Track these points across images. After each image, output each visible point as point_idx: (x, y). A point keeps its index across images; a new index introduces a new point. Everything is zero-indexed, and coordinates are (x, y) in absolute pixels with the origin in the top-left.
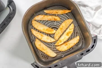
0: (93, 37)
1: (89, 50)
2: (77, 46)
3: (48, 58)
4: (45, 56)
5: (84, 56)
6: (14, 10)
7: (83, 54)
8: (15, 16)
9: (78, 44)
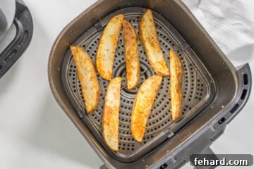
0: (237, 69)
1: (237, 106)
2: (200, 99)
3: (134, 148)
4: (129, 145)
5: (228, 123)
6: (26, 32)
7: (223, 120)
8: (31, 43)
9: (201, 95)
